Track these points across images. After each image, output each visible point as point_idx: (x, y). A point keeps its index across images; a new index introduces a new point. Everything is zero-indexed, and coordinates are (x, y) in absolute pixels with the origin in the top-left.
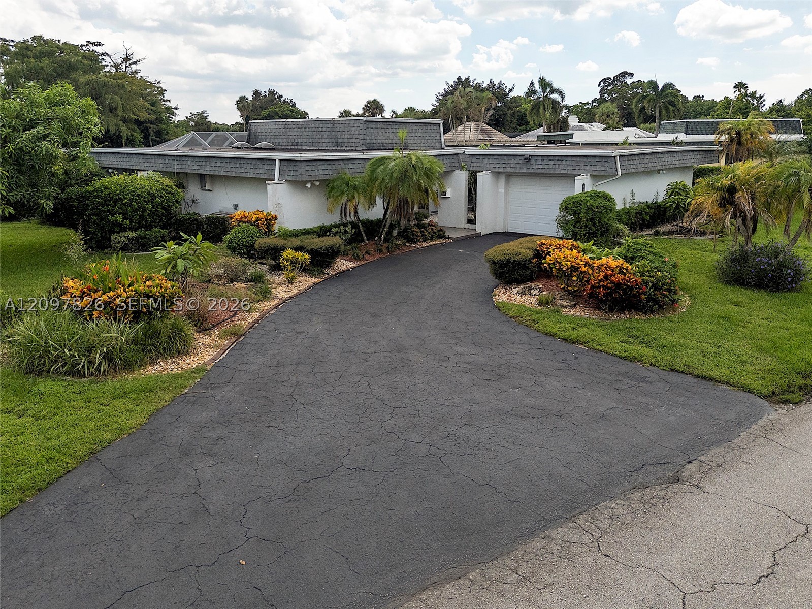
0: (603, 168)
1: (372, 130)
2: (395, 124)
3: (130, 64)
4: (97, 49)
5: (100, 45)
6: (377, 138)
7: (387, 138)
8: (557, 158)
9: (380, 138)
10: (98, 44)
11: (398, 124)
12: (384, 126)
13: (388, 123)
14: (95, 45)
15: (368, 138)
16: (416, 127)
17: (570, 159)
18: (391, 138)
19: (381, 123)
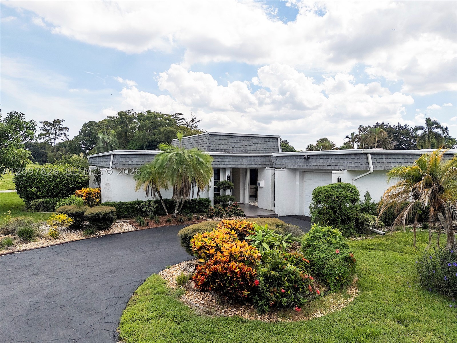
0: (356, 164)
1: (216, 141)
2: (236, 137)
3: (194, 123)
4: (180, 116)
5: (181, 115)
6: (220, 146)
7: (229, 146)
8: (325, 157)
9: (223, 146)
10: (180, 114)
11: (240, 137)
12: (227, 138)
13: (230, 137)
14: (179, 115)
15: (212, 145)
16: (256, 140)
17: (334, 157)
18: (233, 146)
19: (225, 136)
